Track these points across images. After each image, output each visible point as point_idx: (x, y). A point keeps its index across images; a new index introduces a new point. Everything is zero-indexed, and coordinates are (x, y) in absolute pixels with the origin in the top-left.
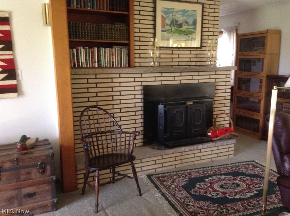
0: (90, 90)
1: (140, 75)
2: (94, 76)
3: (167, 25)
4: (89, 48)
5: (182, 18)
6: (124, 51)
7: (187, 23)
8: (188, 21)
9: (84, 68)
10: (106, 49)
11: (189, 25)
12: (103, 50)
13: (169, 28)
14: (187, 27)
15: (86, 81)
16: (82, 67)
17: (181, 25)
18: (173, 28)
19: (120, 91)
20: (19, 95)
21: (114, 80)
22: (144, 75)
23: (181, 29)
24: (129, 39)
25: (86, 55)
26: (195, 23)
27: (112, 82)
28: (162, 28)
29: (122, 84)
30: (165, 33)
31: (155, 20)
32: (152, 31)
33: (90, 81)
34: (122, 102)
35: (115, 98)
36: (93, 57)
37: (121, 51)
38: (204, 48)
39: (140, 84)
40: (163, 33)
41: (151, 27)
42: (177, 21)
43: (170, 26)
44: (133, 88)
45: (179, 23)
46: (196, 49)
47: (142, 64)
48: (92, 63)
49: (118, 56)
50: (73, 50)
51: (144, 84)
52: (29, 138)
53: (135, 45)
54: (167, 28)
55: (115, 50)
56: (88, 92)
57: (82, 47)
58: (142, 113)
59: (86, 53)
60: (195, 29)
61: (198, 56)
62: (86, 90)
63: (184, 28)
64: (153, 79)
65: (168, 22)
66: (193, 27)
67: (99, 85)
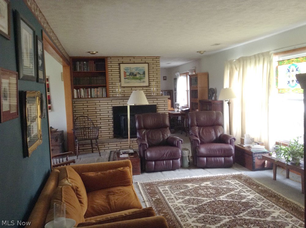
0: (84, 109)
1: (111, 101)
2: (86, 102)
3: (127, 75)
4: (86, 89)
5: (136, 71)
6: (104, 89)
7: (139, 73)
8: (140, 73)
9: (83, 98)
10: (95, 89)
11: (141, 75)
12: (93, 90)
13: (129, 77)
14: (139, 75)
15: (82, 104)
16: (82, 98)
17: (136, 75)
18: (131, 77)
19: (100, 109)
20: (51, 111)
21: (97, 104)
22: (113, 101)
23: (136, 77)
24: (106, 84)
25: (84, 93)
26: (144, 73)
27: (96, 105)
28: (124, 77)
29: (101, 106)
30: (126, 80)
31: (120, 73)
32: (119, 79)
33: (84, 104)
34: (101, 114)
35: (97, 112)
36: (88, 93)
37: (102, 90)
38: (150, 86)
39: (111, 105)
40: (125, 79)
41: (118, 77)
42: (133, 73)
43: (129, 76)
44: (107, 108)
45: (135, 74)
46: (146, 87)
47: (114, 96)
48: (87, 96)
49: (101, 92)
50: (78, 91)
51: (113, 105)
52: (53, 128)
53: (110, 86)
54: (127, 77)
55: (99, 89)
56: (83, 110)
57: (82, 89)
58: (112, 120)
59: (84, 91)
60: (144, 76)
61: (148, 91)
62: (82, 109)
63: (138, 76)
64: (118, 103)
65: (128, 74)
66: (143, 75)
67: (89, 106)
